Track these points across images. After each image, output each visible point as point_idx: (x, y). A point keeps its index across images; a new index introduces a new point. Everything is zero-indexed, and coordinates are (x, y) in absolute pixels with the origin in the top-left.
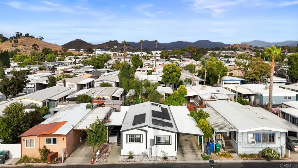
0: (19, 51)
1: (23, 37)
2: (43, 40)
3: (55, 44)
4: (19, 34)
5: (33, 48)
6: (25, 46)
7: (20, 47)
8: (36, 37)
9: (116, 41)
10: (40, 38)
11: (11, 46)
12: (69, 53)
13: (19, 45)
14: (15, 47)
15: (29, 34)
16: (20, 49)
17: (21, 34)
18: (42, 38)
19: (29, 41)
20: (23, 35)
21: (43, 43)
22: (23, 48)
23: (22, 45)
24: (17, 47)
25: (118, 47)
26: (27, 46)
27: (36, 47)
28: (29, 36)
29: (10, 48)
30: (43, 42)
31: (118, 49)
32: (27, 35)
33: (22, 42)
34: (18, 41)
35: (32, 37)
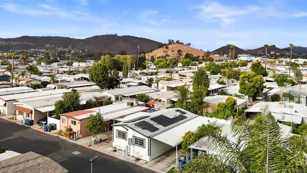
0: (168, 56)
1: (174, 43)
2: (190, 46)
3: (201, 50)
4: (171, 41)
5: (178, 53)
6: (173, 51)
7: (170, 53)
8: (185, 44)
9: (274, 46)
10: (188, 44)
11: (163, 51)
12: (210, 58)
13: (169, 51)
14: (166, 52)
15: (179, 41)
16: (169, 54)
17: (173, 41)
18: (190, 44)
19: (178, 47)
20: (174, 42)
21: (189, 49)
22: (172, 54)
23: (171, 50)
24: (167, 52)
25: (275, 53)
26: (175, 51)
27: (181, 52)
28: (179, 43)
29: (162, 54)
30: (190, 47)
31: (275, 54)
32: (178, 42)
33: (173, 48)
34: (168, 47)
35: (181, 43)
